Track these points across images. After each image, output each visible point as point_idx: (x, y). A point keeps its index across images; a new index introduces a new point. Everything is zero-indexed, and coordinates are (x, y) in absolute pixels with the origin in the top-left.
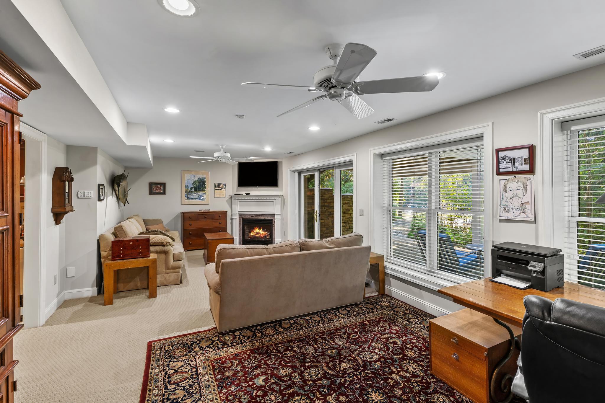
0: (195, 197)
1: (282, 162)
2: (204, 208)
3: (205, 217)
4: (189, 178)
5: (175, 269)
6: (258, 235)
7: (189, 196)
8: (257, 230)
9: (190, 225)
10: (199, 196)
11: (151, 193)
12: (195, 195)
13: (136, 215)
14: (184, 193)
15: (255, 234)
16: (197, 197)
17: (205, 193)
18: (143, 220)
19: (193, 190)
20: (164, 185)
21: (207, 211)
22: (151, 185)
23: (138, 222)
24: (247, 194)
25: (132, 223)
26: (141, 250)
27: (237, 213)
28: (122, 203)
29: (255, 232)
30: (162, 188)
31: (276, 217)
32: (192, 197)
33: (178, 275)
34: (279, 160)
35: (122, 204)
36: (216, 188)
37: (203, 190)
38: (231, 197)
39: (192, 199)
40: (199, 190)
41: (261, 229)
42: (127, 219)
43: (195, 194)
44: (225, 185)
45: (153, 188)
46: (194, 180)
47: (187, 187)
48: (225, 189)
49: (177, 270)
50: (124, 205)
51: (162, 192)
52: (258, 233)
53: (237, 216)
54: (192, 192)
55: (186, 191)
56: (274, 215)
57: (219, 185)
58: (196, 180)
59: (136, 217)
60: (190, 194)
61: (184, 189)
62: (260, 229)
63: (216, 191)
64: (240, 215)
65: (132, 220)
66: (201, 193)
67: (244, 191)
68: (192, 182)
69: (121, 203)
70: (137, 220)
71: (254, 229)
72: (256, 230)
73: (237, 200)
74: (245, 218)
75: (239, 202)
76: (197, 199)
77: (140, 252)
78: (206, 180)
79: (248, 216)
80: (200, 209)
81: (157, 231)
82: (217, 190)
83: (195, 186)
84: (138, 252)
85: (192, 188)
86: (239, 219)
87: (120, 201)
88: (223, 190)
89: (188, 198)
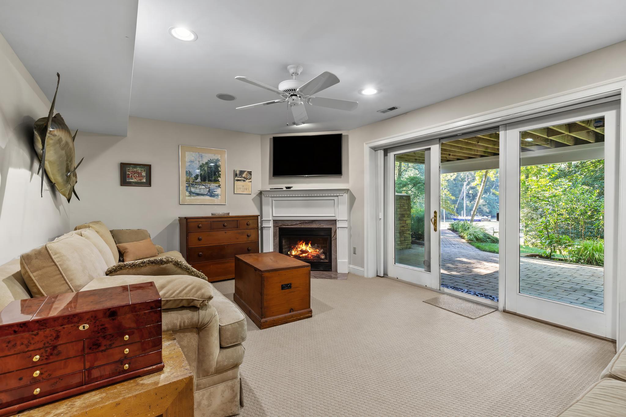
0: (202, 192)
1: (347, 136)
2: (220, 211)
3: (224, 226)
4: (193, 158)
5: (226, 370)
6: (304, 255)
7: (193, 190)
8: (303, 247)
9: (199, 240)
10: (209, 191)
11: (124, 182)
12: (202, 189)
13: (97, 222)
14: (183, 185)
15: (299, 252)
16: (206, 191)
17: (219, 186)
18: (111, 232)
19: (199, 180)
20: (148, 168)
21: (226, 216)
22: (124, 167)
23: (102, 236)
24: (287, 188)
25: (87, 238)
26: (127, 351)
27: (271, 218)
28: (64, 195)
29: (299, 249)
30: (144, 174)
31: (339, 225)
32: (197, 191)
33: (232, 388)
34: (344, 133)
35: (64, 199)
36: (236, 178)
37: (216, 181)
38: (261, 193)
39: (198, 194)
40: (210, 181)
41: (310, 245)
42: (76, 229)
43: (203, 187)
44: (250, 173)
45: (128, 173)
46: (201, 162)
47: (189, 173)
48: (250, 180)
49: (230, 373)
50: (69, 201)
51: (144, 180)
52: (303, 252)
53: (271, 224)
54: (197, 184)
55: (188, 181)
56: (334, 222)
57: (242, 172)
58: (204, 163)
59: (96, 227)
60: (193, 187)
61: (183, 178)
62: (307, 244)
63: (236, 182)
64: (275, 222)
65: (84, 231)
66: (213, 185)
67: (282, 183)
68: (197, 165)
69: (62, 196)
70: (97, 232)
71: (297, 244)
72: (301, 246)
73: (270, 199)
74: (284, 227)
75: (273, 201)
76: (207, 195)
77: (126, 359)
78: (220, 163)
79: (289, 223)
80: (214, 212)
81: (168, 262)
82: (238, 180)
83: (203, 173)
84: (117, 357)
85: (197, 176)
86: (274, 229)
87: (58, 193)
88: (248, 181)
89: (191, 193)
